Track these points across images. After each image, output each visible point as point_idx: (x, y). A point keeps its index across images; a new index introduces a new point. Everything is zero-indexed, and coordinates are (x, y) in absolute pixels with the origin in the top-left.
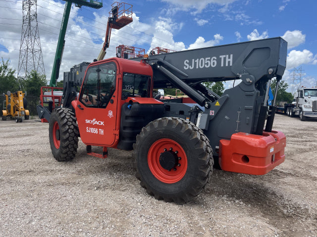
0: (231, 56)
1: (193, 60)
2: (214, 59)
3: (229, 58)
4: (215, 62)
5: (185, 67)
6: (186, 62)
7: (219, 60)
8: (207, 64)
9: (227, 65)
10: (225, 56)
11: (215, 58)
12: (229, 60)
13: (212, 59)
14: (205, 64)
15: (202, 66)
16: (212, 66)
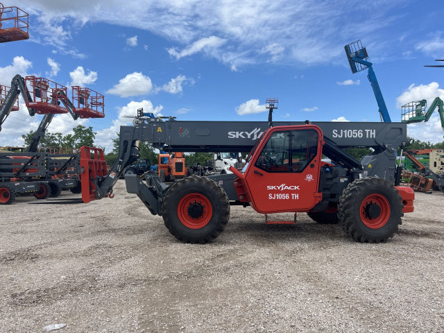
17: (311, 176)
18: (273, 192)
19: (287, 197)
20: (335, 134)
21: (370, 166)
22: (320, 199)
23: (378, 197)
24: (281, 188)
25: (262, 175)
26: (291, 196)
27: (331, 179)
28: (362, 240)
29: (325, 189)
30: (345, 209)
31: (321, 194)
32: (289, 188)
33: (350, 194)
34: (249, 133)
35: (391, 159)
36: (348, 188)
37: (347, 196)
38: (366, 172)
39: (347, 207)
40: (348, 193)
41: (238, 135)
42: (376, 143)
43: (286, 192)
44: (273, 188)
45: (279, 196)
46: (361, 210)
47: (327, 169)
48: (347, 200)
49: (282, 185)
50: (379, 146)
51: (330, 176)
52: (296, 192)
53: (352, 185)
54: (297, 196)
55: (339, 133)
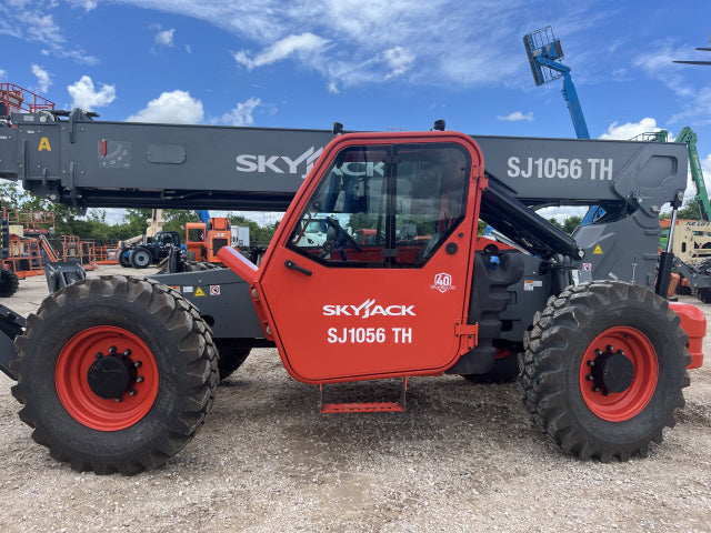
0: (611, 161)
1: (530, 160)
2: (576, 164)
3: (606, 165)
4: (580, 170)
5: (509, 172)
6: (514, 162)
7: (586, 167)
8: (562, 171)
9: (602, 178)
10: (597, 160)
11: (579, 162)
12: (606, 169)
13: (573, 162)
14: (558, 171)
15: (550, 173)
16: (573, 177)
17: (448, 277)
18: (341, 323)
19: (379, 336)
20: (514, 170)
21: (598, 250)
22: (472, 343)
23: (626, 335)
24: (362, 312)
25: (309, 274)
26: (390, 334)
27: (505, 286)
28: (583, 453)
29: (485, 314)
30: (540, 369)
31: (474, 329)
32: (387, 312)
33: (555, 330)
34: (293, 160)
35: (647, 235)
36: (548, 311)
37: (546, 335)
38: (587, 266)
39: (546, 365)
40: (549, 327)
41: (264, 164)
42: (614, 192)
43: (376, 321)
44: (340, 310)
45: (358, 335)
46: (584, 370)
47: (494, 259)
48: (545, 344)
49: (367, 304)
50: (622, 201)
51: (499, 277)
52: (404, 322)
53: (559, 302)
54: (407, 335)
55: (523, 166)
